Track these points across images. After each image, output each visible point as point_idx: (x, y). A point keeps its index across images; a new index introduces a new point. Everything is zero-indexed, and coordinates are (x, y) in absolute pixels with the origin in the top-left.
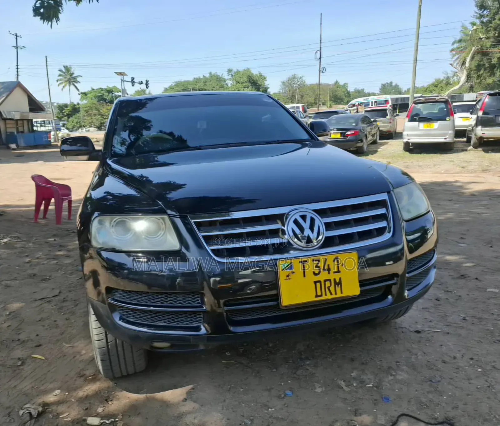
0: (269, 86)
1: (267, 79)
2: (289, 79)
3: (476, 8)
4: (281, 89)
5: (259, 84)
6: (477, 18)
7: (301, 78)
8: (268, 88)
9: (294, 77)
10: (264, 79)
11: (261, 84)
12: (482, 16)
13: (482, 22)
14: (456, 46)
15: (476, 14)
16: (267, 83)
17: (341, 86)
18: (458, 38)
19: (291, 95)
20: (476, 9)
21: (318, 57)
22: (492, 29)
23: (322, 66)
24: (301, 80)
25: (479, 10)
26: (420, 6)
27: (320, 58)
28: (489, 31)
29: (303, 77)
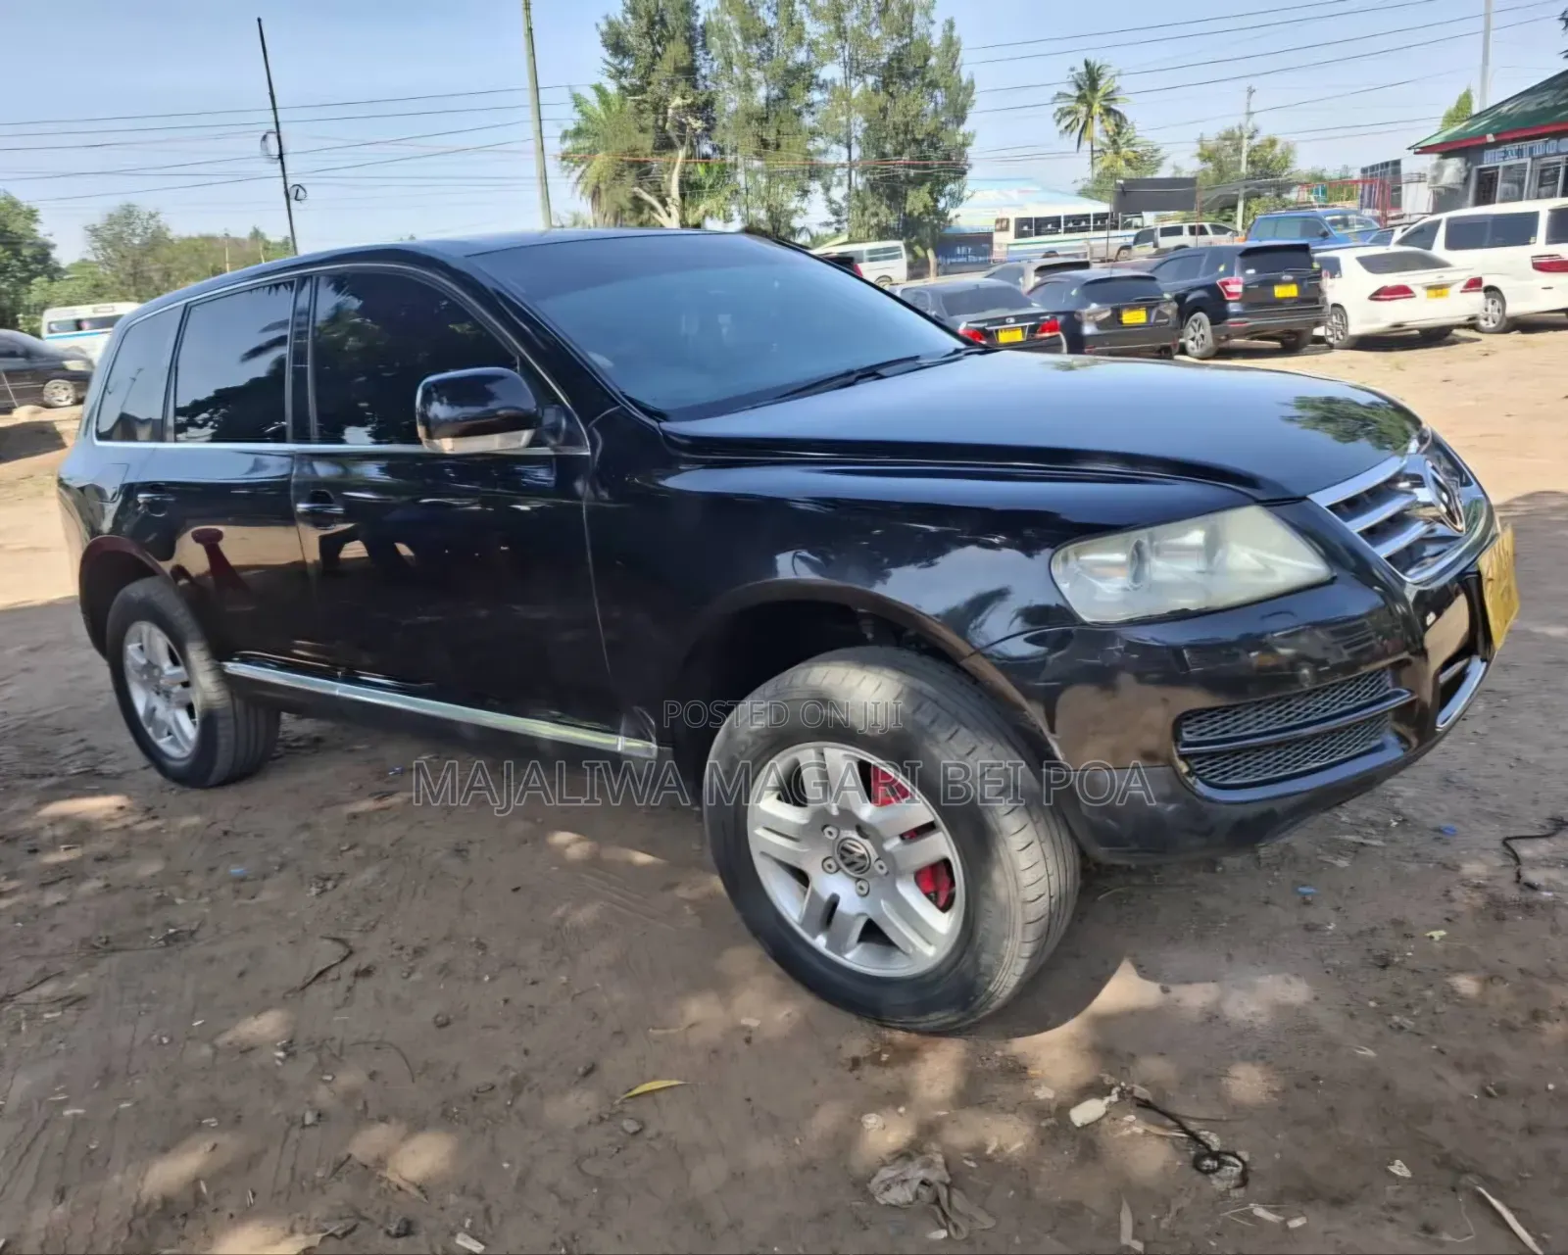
0: (51, 240)
1: (41, 216)
2: (112, 220)
3: (604, 49)
4: (88, 251)
5: (10, 232)
6: (612, 77)
7: (152, 216)
8: (53, 246)
9: (128, 214)
10: (31, 215)
11: (21, 232)
12: (622, 73)
13: (622, 88)
14: (568, 144)
15: (606, 66)
16: (43, 231)
17: (275, 244)
18: (571, 127)
19: (129, 269)
20: (606, 54)
21: (275, 151)
22: (647, 106)
23: (291, 182)
24: (151, 222)
25: (611, 55)
26: (530, 29)
27: (281, 156)
28: (642, 112)
29: (158, 213)
